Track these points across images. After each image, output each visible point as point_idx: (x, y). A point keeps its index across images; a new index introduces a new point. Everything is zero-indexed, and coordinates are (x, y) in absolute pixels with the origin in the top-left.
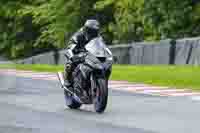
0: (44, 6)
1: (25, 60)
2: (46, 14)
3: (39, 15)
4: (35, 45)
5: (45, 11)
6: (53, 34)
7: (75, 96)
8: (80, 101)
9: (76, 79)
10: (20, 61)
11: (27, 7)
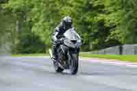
0: (112, 14)
1: (99, 51)
2: (114, 20)
3: (109, 21)
4: (106, 41)
5: (113, 18)
6: (118, 34)
7: (60, 65)
8: (62, 67)
9: (59, 54)
10: (96, 52)
11: (101, 15)
